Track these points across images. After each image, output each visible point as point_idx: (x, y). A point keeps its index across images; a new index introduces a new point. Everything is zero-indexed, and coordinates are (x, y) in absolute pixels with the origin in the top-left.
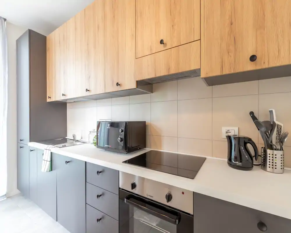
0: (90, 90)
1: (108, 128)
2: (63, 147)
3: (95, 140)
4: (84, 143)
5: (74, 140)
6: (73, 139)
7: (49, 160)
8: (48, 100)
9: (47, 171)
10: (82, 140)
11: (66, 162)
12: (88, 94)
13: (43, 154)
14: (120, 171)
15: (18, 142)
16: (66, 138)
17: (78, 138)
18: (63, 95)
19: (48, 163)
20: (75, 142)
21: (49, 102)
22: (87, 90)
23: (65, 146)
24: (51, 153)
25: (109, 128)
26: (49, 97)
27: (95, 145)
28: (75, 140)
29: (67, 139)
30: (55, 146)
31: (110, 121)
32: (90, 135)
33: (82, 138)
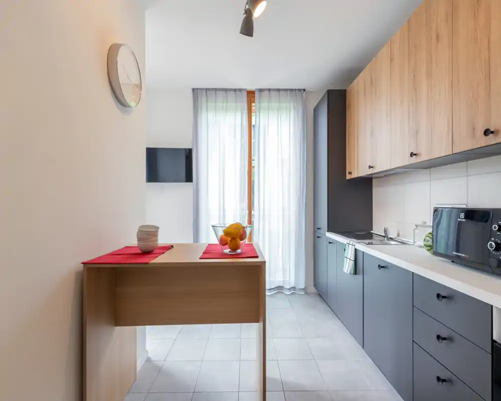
0: (418, 153)
1: (459, 220)
2: (369, 244)
3: (428, 241)
4: (403, 243)
5: (384, 237)
6: (384, 235)
7: (353, 258)
8: (348, 177)
9: (350, 273)
10: (398, 238)
11: (379, 266)
12: (414, 160)
13: (345, 249)
14: (495, 307)
15: (314, 232)
16: (371, 232)
17: (392, 234)
18: (370, 167)
19: (352, 263)
20: (387, 240)
21: (348, 180)
22: (412, 155)
23: (371, 244)
24: (356, 250)
25: (463, 220)
26: (350, 173)
27: (428, 250)
28: (387, 237)
29: (373, 233)
30: (360, 241)
31: (464, 206)
32: (416, 231)
33: (398, 235)
